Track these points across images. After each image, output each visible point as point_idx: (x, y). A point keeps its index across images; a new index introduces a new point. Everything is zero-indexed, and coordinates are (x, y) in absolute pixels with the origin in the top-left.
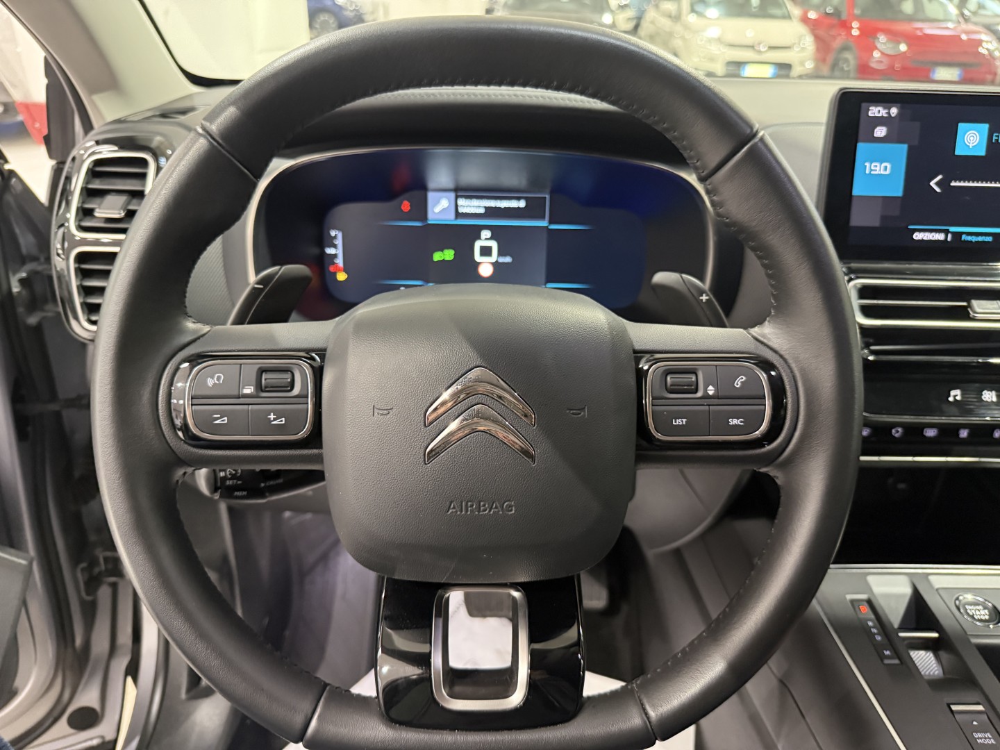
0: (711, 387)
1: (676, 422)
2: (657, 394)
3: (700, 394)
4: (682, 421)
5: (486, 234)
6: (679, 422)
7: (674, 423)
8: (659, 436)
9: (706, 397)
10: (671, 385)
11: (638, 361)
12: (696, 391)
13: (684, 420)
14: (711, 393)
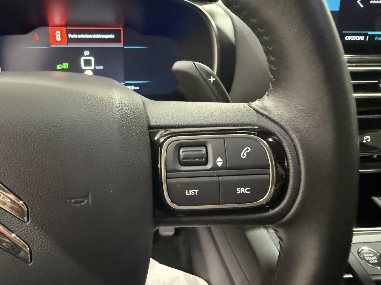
0: (219, 159)
1: (189, 193)
2: (170, 167)
3: (209, 166)
4: (195, 192)
5: (87, 53)
6: (192, 192)
7: (187, 194)
8: (174, 206)
9: (215, 168)
10: (184, 159)
11: (152, 135)
12: (206, 163)
13: (196, 191)
14: (220, 164)
